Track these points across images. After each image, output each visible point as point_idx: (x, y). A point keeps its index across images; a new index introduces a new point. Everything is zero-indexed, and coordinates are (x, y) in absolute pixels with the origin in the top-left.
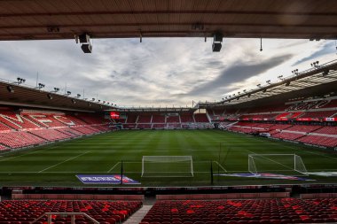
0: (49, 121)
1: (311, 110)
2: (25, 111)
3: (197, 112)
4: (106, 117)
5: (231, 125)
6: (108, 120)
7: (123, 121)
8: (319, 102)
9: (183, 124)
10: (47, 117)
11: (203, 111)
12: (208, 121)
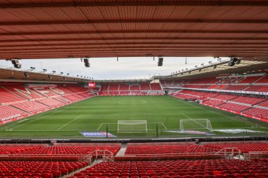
0: (47, 92)
1: (232, 84)
2: (31, 86)
3: (153, 82)
4: (86, 87)
5: (177, 92)
6: (87, 89)
7: (98, 89)
8: (239, 78)
9: (143, 91)
10: (46, 89)
11: (157, 81)
12: (160, 89)
